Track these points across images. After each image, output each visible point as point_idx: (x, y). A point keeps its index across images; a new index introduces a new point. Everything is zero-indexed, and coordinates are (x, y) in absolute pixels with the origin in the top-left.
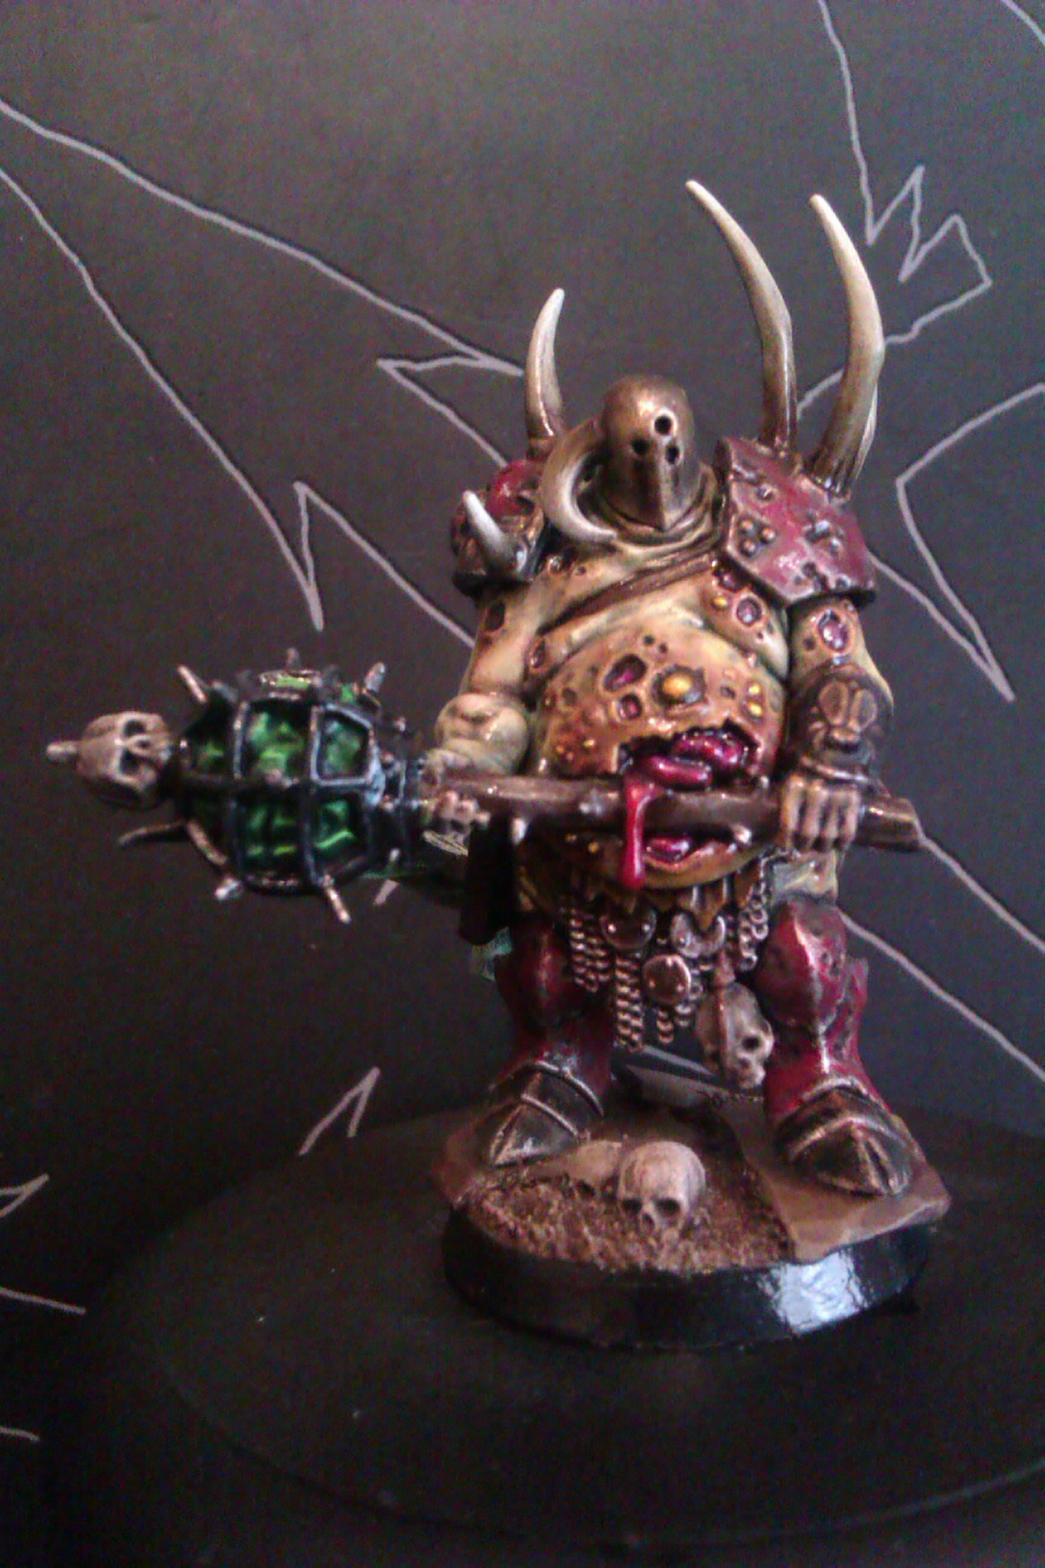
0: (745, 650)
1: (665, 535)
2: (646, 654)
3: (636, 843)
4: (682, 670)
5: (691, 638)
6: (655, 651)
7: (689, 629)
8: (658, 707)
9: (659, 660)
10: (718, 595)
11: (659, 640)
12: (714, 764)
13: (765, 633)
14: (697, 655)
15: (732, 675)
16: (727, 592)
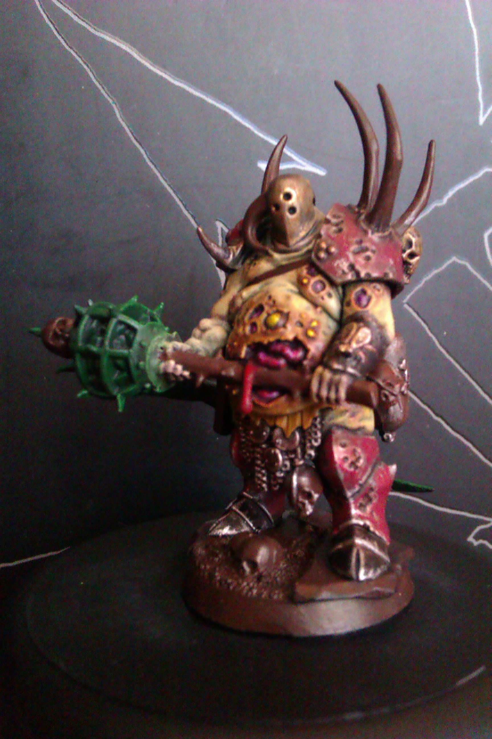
0: (315, 305)
1: (290, 249)
2: (267, 304)
3: (248, 392)
4: (279, 312)
5: (288, 298)
6: (271, 303)
7: (290, 293)
8: (264, 329)
9: (271, 307)
10: (304, 278)
11: (273, 298)
12: (286, 357)
13: (326, 297)
14: (288, 306)
15: (304, 316)
16: (309, 276)
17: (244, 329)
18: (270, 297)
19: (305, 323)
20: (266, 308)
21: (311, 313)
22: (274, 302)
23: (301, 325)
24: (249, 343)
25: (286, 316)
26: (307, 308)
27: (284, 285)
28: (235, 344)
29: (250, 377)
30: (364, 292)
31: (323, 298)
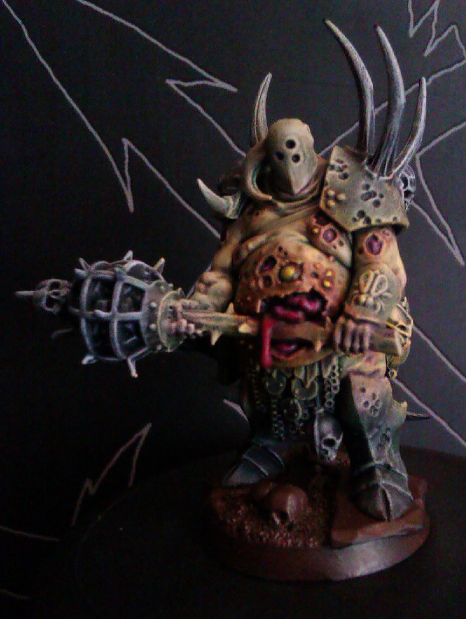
1: (294, 197)
2: (278, 256)
3: (267, 347)
4: (293, 264)
5: (300, 249)
6: (282, 254)
7: (300, 244)
8: (280, 282)
9: (283, 259)
10: (315, 227)
11: (284, 249)
12: (304, 310)
13: (338, 246)
14: (301, 257)
15: (318, 266)
16: (319, 226)
17: (257, 284)
18: (280, 249)
19: (320, 273)
20: (279, 261)
21: (325, 263)
22: (286, 253)
23: (316, 276)
24: (265, 297)
25: (301, 268)
26: (320, 258)
27: (293, 236)
28: (249, 298)
29: (269, 332)
30: (375, 238)
31: (335, 247)
